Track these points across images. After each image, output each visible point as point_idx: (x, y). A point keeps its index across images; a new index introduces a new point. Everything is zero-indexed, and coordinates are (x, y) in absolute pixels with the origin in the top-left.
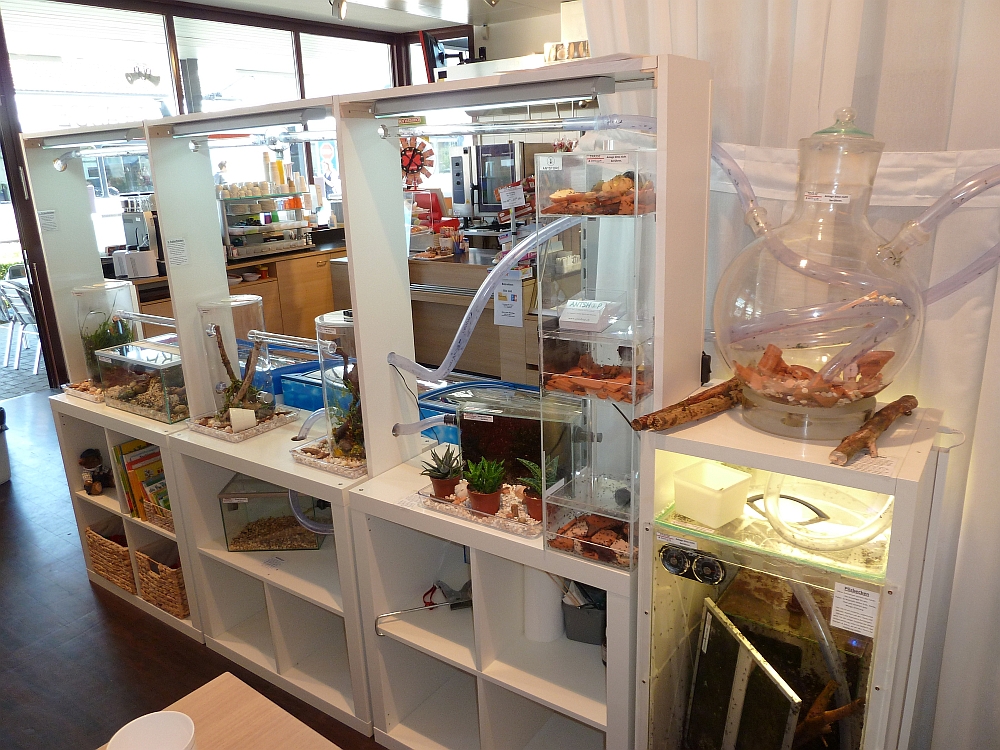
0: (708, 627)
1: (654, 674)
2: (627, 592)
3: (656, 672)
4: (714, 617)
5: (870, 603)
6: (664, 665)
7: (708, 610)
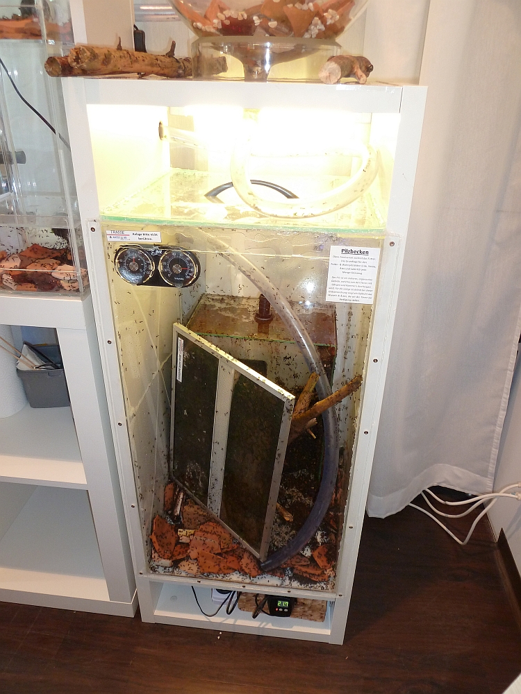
0: (181, 353)
1: (130, 413)
2: (81, 322)
3: (131, 411)
4: (186, 341)
5: (369, 262)
6: (140, 402)
7: (179, 335)
